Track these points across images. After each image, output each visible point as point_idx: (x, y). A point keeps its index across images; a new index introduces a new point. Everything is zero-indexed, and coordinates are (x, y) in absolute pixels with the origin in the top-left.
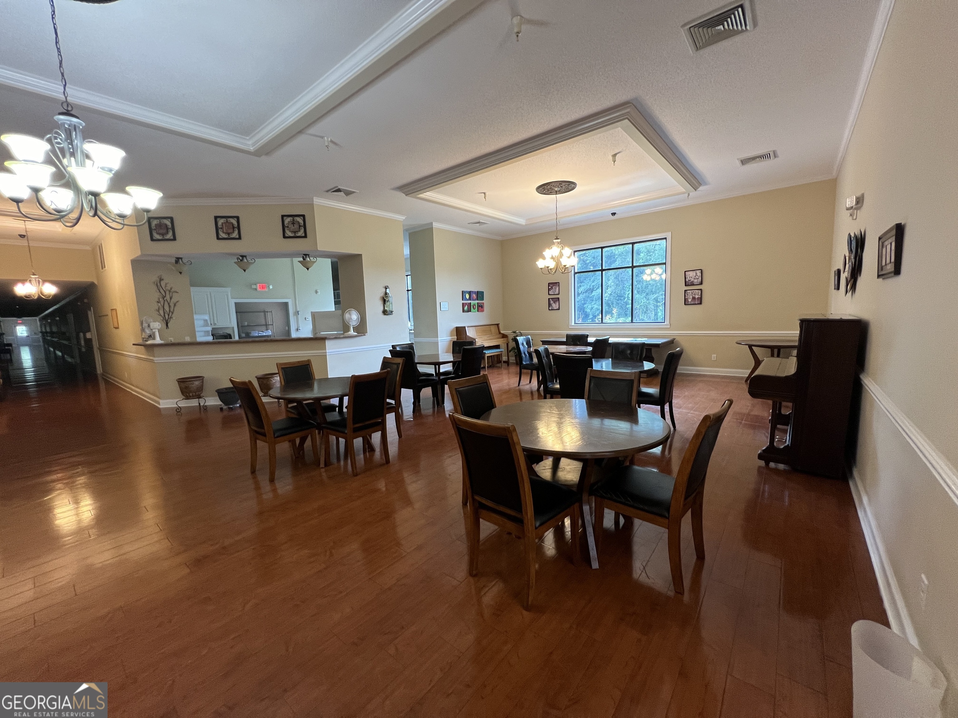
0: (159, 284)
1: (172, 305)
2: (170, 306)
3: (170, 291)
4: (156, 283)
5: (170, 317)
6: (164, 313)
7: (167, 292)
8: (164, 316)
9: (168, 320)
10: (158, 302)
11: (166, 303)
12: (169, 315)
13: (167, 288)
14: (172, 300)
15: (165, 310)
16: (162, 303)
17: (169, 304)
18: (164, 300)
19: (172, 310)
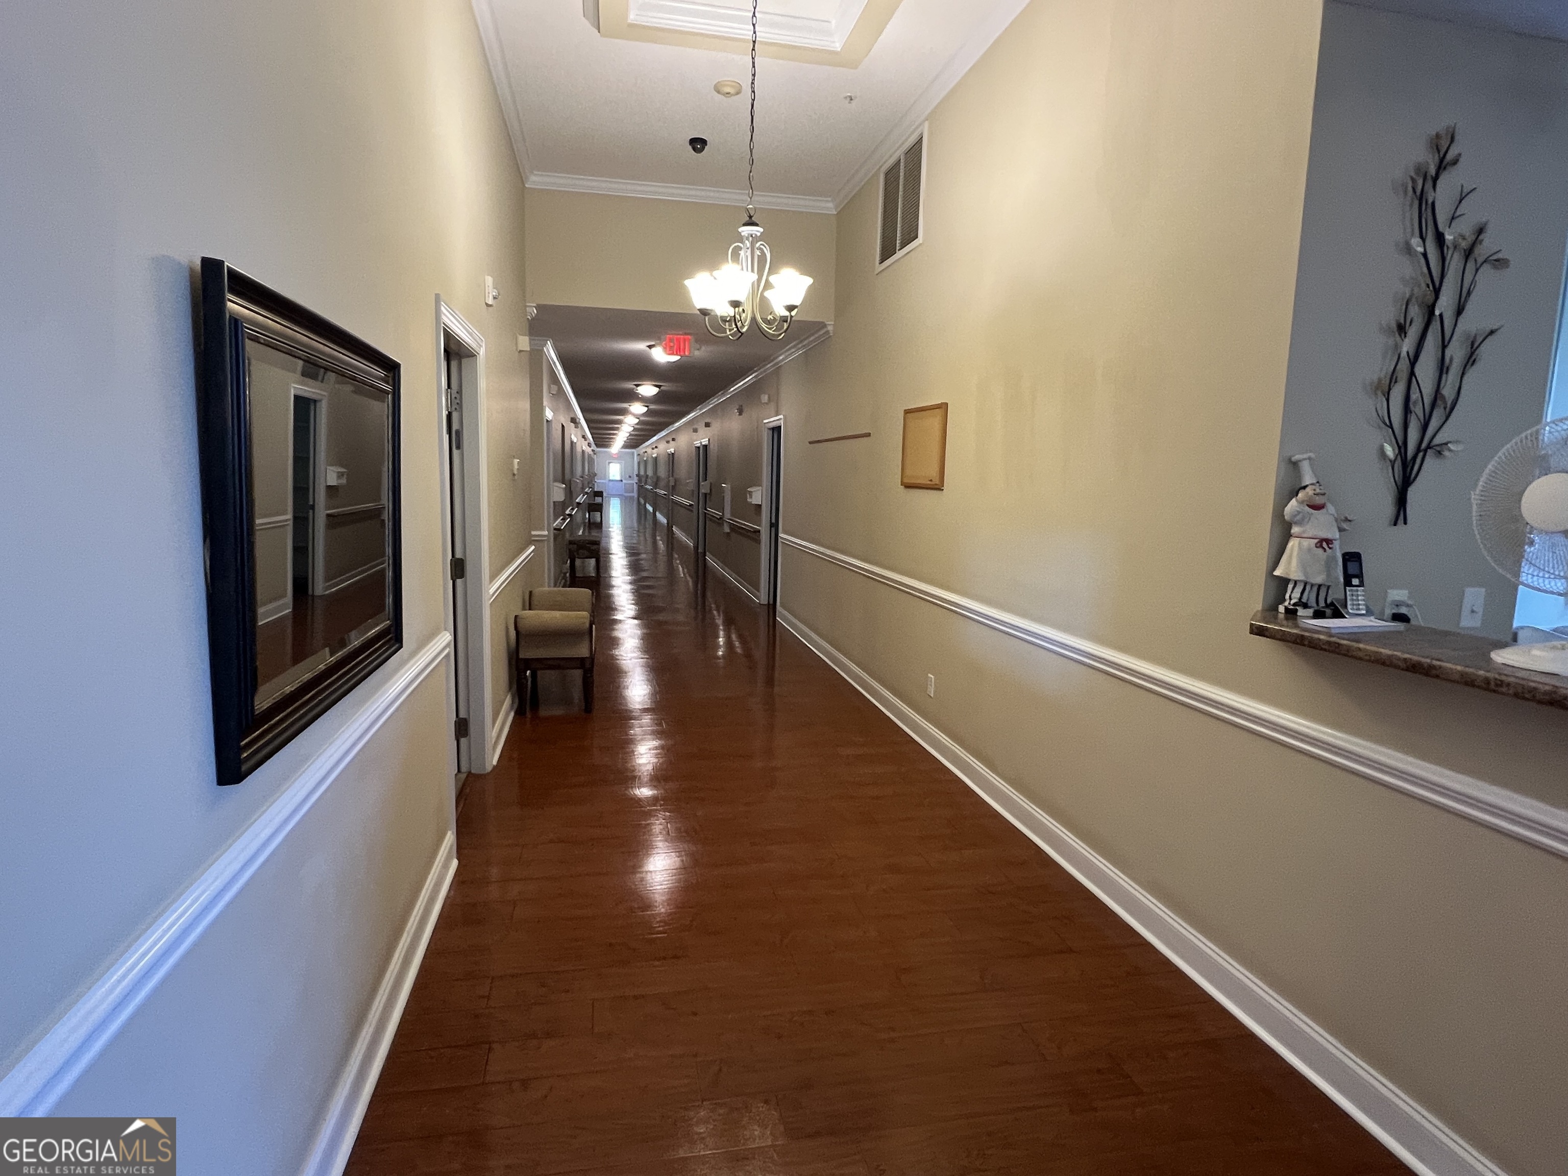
1: (1456, 352)
2: (1443, 368)
3: (1469, 254)
5: (1424, 445)
7: (1455, 262)
8: (1405, 423)
9: (1415, 458)
10: (1397, 326)
11: (1432, 337)
12: (1425, 427)
13: (1459, 225)
14: (1467, 319)
15: (1414, 388)
17: (1444, 347)
18: (1428, 318)
19: (1448, 392)
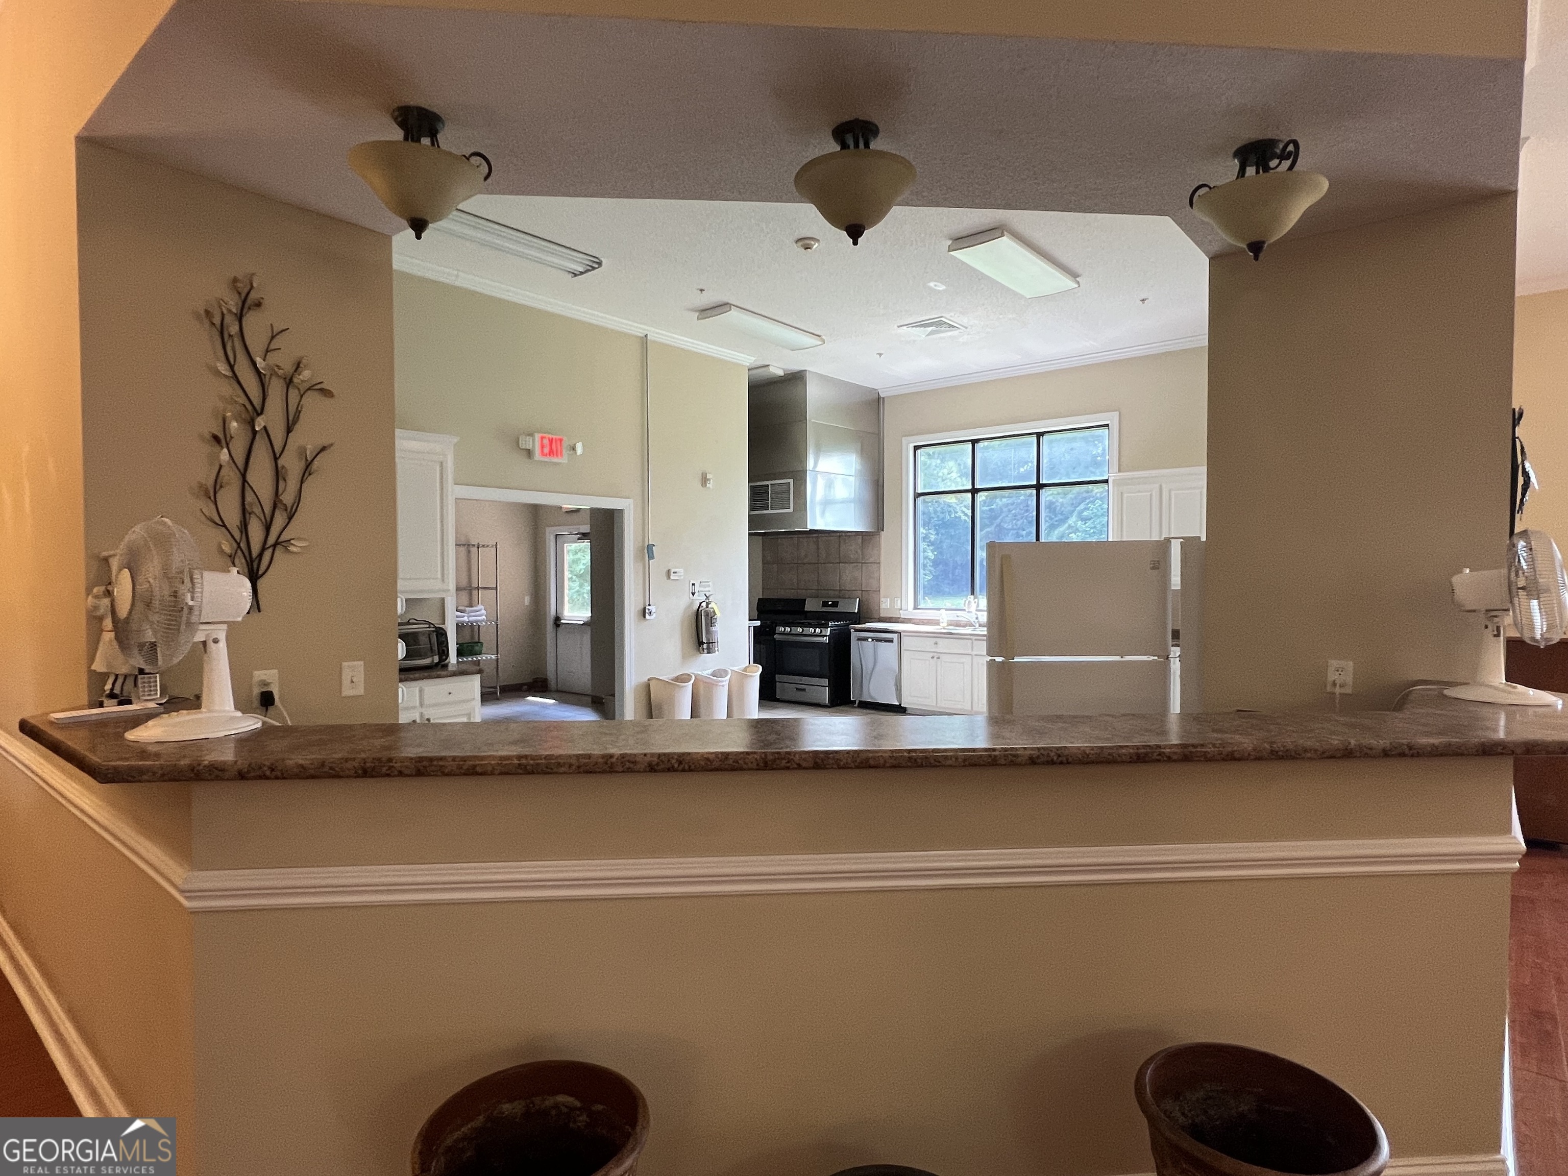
0: (234, 329)
2: (279, 475)
3: (289, 382)
4: (217, 320)
5: (271, 540)
6: (245, 513)
8: (244, 527)
10: (216, 438)
11: (260, 448)
13: (273, 358)
14: (298, 438)
15: (249, 494)
16: (239, 447)
17: (276, 459)
18: (255, 433)
